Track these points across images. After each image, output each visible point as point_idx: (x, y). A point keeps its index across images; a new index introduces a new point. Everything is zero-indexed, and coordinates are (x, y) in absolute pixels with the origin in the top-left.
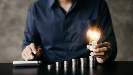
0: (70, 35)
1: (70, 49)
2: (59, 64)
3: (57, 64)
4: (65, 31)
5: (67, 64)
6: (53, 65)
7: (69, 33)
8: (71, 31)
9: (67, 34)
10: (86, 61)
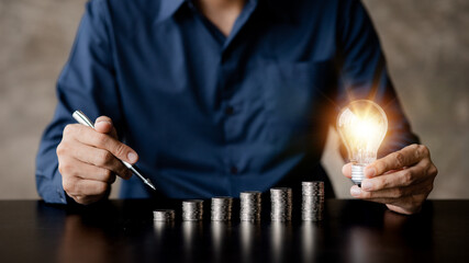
0: (241, 118)
1: (241, 165)
2: (196, 209)
3: (188, 208)
4: (224, 104)
5: (225, 210)
6: (172, 212)
7: (237, 108)
8: (241, 103)
9: (230, 112)
10: (290, 201)
